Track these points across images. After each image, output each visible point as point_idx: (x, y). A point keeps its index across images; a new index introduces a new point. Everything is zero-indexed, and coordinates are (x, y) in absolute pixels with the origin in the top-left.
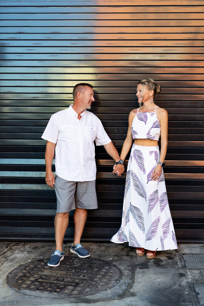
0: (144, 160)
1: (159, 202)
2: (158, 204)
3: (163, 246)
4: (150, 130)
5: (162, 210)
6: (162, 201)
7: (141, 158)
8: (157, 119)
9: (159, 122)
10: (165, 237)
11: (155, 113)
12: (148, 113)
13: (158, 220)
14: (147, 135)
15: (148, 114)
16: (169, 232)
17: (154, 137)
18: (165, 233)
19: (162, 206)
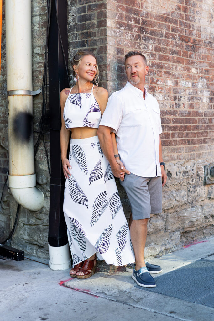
0: (86, 157)
1: (109, 206)
2: (108, 208)
3: (120, 261)
4: (87, 116)
5: (114, 215)
6: (113, 204)
7: (81, 154)
8: (94, 101)
9: (98, 105)
10: (122, 249)
11: (92, 93)
12: (83, 93)
13: (110, 229)
14: (84, 122)
15: (83, 95)
16: (126, 242)
17: (93, 124)
18: (121, 243)
19: (113, 210)
